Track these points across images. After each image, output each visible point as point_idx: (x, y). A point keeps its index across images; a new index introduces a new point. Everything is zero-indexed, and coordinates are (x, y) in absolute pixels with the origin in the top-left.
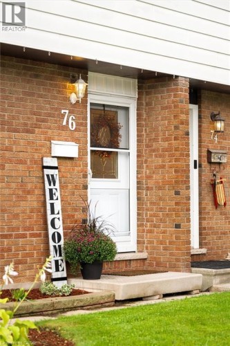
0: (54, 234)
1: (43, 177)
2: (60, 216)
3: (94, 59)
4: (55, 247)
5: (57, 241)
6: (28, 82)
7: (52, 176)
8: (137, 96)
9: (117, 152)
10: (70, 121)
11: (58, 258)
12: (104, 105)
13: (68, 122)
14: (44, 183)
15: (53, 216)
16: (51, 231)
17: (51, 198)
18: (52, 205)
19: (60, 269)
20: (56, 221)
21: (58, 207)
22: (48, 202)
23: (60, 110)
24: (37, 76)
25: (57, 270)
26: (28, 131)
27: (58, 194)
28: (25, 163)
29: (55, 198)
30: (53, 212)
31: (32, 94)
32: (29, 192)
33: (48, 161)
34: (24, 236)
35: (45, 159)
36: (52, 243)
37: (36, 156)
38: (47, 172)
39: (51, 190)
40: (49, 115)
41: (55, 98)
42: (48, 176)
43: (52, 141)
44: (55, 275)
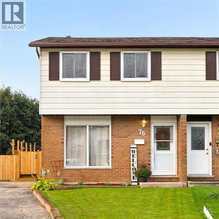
0: (133, 169)
1: (130, 151)
2: (136, 163)
4: (133, 172)
6: (125, 122)
7: (134, 150)
8: (176, 122)
10: (143, 133)
11: (134, 175)
12: (163, 126)
13: (141, 133)
14: (130, 153)
15: (133, 163)
16: (132, 167)
17: (133, 157)
18: (133, 160)
19: (135, 179)
21: (135, 160)
22: (132, 158)
23: (138, 130)
24: (128, 120)
25: (133, 179)
26: (125, 137)
27: (136, 156)
28: (124, 147)
29: (134, 157)
31: (127, 126)
32: (125, 156)
34: (123, 169)
35: (131, 145)
36: (132, 171)
37: (128, 145)
38: (131, 149)
39: (133, 155)
40: (134, 132)
41: (136, 126)
42: (132, 150)
43: (135, 140)
44: (132, 180)
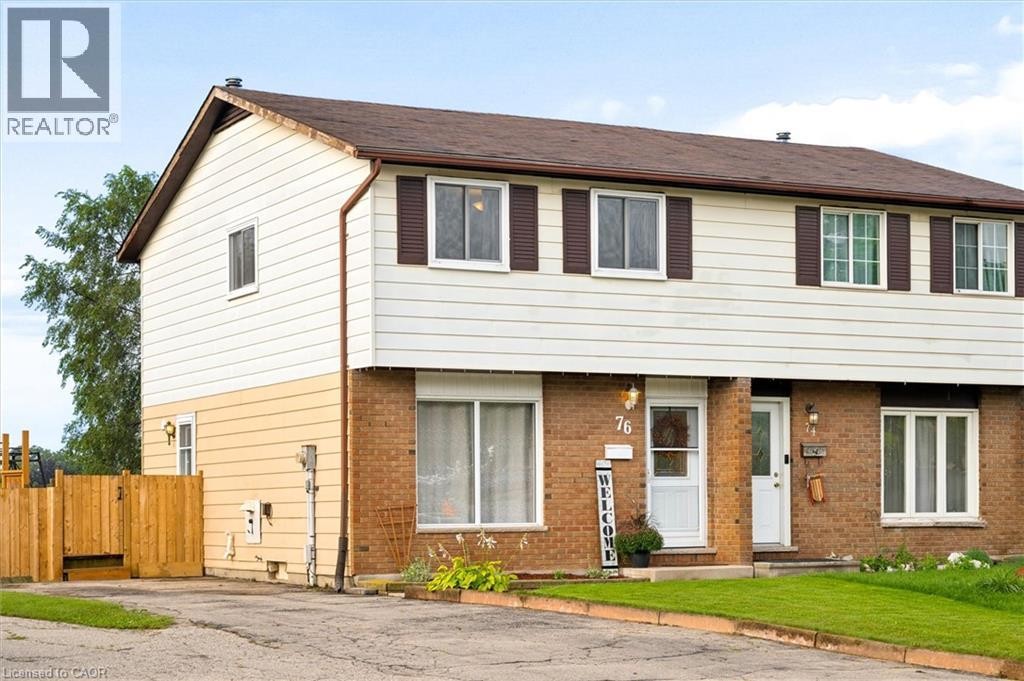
0: (605, 528)
1: (596, 478)
2: (613, 512)
3: (634, 373)
4: (606, 539)
5: (608, 533)
6: (581, 394)
7: (605, 476)
8: (707, 396)
9: (686, 452)
10: (625, 426)
11: (609, 549)
12: (670, 408)
13: (622, 427)
14: (596, 483)
15: (605, 512)
16: (602, 525)
17: (604, 496)
18: (604, 503)
19: (611, 558)
20: (608, 516)
21: (610, 503)
22: (600, 499)
23: (614, 417)
24: (589, 389)
25: (608, 559)
26: (580, 438)
27: (611, 492)
28: (578, 466)
29: (607, 495)
30: (605, 508)
31: (585, 405)
32: (582, 491)
33: (600, 463)
34: (577, 529)
35: (598, 462)
36: (603, 535)
37: (589, 459)
38: (599, 473)
39: (603, 490)
40: (603, 422)
41: (609, 406)
42: (600, 477)
43: (606, 446)
44: (605, 563)
